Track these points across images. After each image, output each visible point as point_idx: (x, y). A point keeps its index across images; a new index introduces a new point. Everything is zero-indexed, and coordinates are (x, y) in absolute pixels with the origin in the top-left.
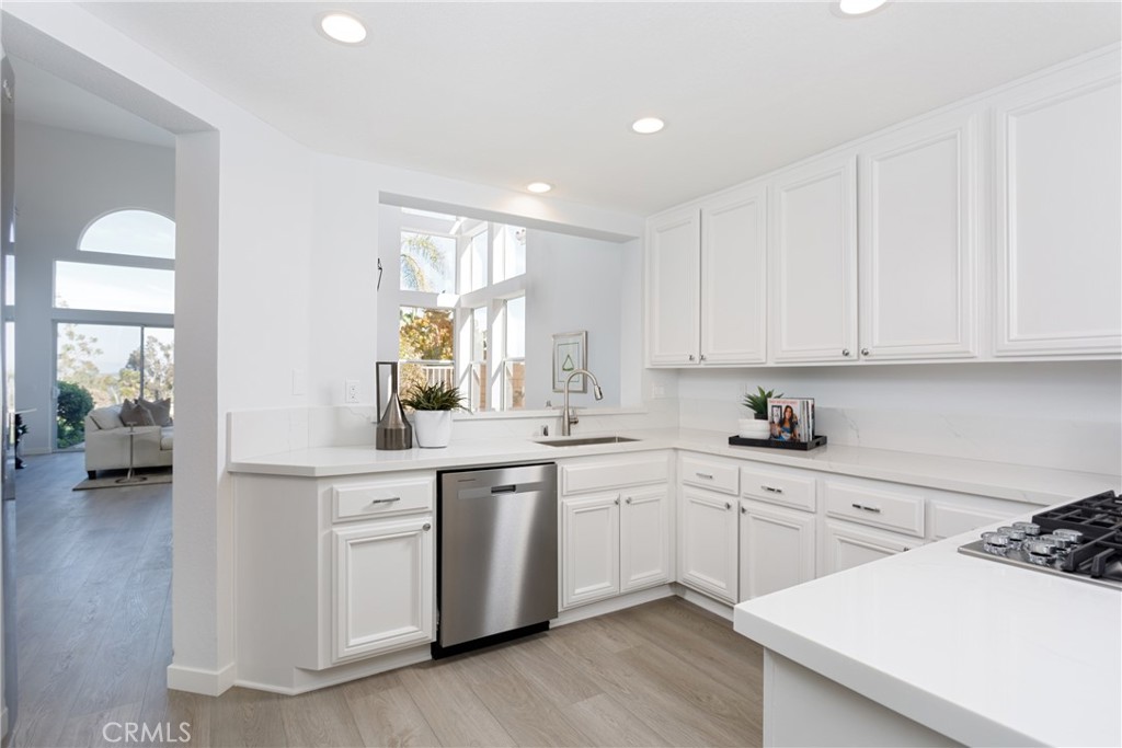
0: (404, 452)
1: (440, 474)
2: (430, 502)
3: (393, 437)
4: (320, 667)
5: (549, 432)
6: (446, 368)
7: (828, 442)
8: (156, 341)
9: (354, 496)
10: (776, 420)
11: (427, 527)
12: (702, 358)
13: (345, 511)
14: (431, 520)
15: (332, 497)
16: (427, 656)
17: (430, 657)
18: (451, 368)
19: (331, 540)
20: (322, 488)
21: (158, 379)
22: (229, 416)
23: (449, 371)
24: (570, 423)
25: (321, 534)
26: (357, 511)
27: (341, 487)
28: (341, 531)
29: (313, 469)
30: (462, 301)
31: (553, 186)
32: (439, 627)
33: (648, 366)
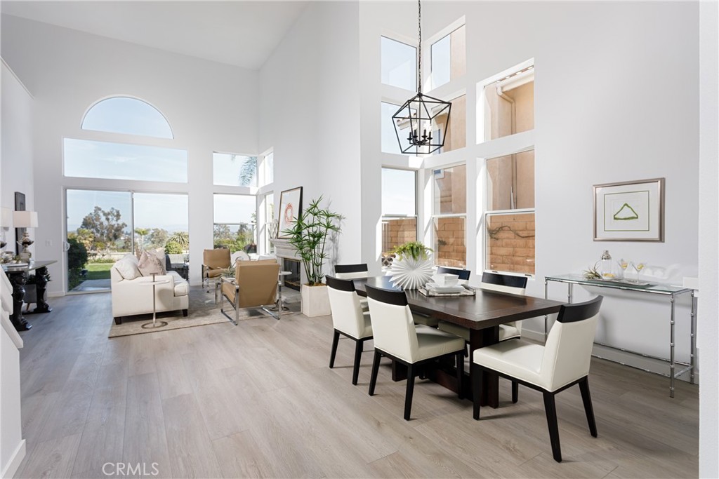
8: (100, 209)
21: (102, 234)
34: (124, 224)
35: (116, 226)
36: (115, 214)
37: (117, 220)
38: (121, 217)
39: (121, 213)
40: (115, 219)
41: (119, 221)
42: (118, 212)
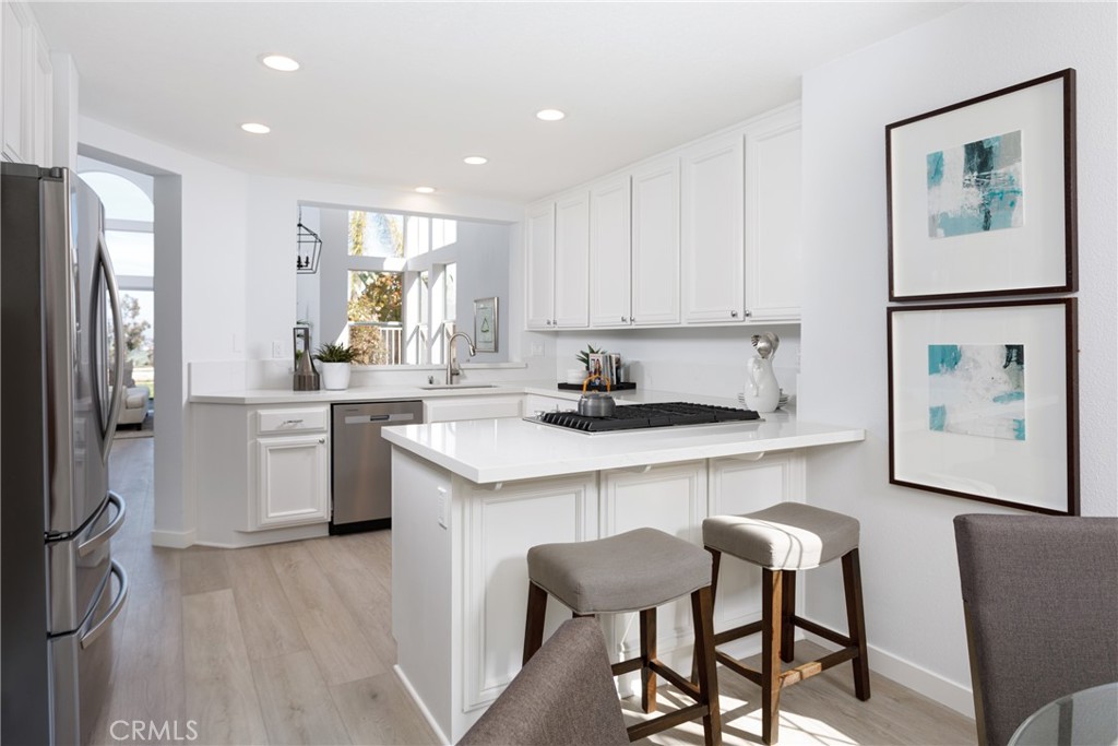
0: (313, 392)
1: (332, 405)
2: (326, 425)
3: (306, 380)
4: (250, 530)
5: (435, 382)
6: (394, 329)
7: (637, 386)
9: (271, 418)
10: (593, 370)
11: (322, 442)
12: (555, 323)
13: (265, 427)
14: (326, 436)
15: (257, 418)
16: (326, 532)
17: (327, 534)
18: (400, 329)
19: (256, 446)
20: (250, 414)
22: (189, 365)
23: (397, 332)
24: (452, 374)
25: (249, 443)
26: (273, 428)
27: (263, 412)
28: (263, 441)
29: (243, 399)
30: (409, 265)
31: (436, 189)
32: (332, 512)
33: (526, 329)
34: (145, 323)
35: (132, 327)
36: (131, 305)
37: (133, 317)
38: (140, 311)
39: (140, 304)
40: (130, 313)
41: (137, 317)
42: (135, 302)
